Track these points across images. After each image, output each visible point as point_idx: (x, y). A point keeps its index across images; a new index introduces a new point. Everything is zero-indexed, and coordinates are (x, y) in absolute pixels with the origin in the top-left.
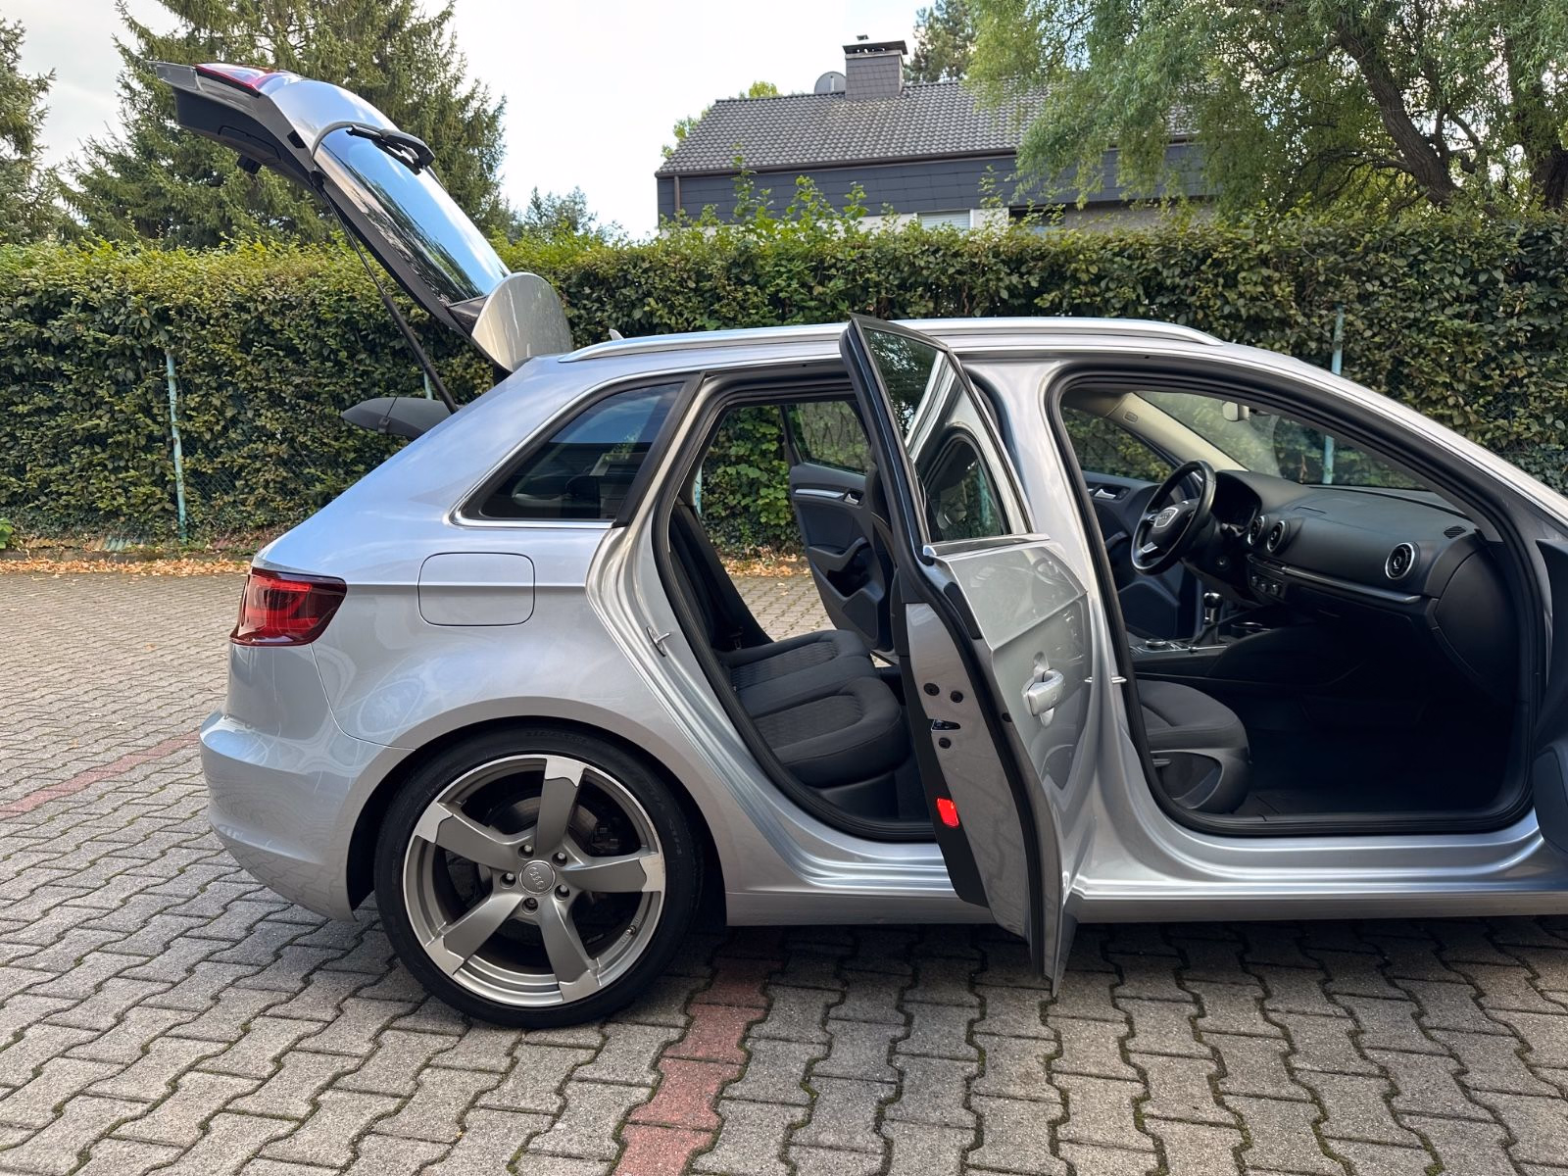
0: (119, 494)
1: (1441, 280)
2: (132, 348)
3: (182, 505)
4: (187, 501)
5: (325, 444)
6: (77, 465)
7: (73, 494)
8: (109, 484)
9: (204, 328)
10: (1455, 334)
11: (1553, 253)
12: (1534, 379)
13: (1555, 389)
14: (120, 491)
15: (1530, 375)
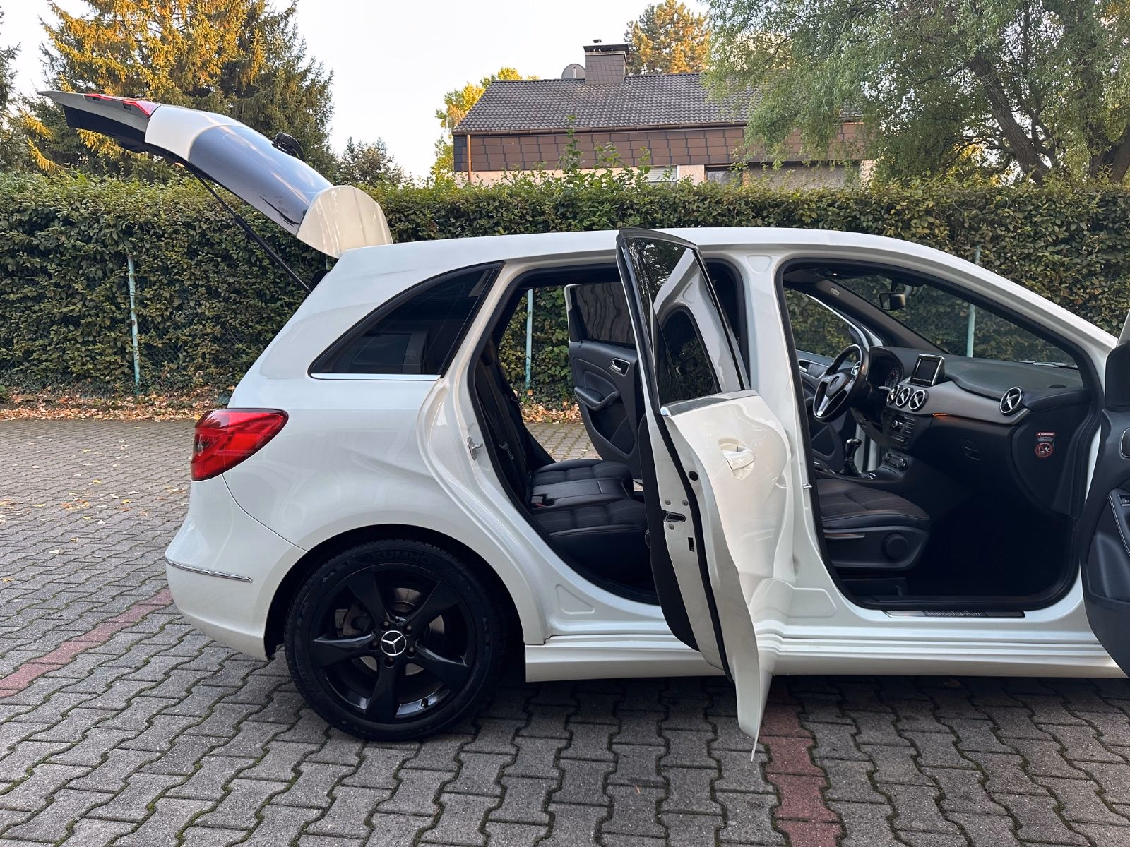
0: (87, 361)
1: (1046, 228)
2: (102, 254)
3: (137, 370)
4: (142, 367)
5: (251, 327)
6: (55, 339)
7: (51, 361)
8: (79, 353)
9: (159, 240)
10: (1054, 264)
11: (1119, 212)
12: (1106, 295)
13: (1119, 302)
14: (88, 359)
15: (1104, 292)
